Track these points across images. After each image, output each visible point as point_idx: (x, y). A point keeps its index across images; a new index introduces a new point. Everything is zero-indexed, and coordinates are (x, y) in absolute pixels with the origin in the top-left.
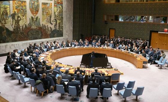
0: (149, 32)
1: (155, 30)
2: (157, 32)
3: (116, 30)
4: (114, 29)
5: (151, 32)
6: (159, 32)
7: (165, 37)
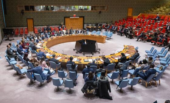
0: (63, 18)
1: (67, 16)
2: (69, 17)
3: (34, 19)
4: (32, 19)
5: (65, 18)
6: (71, 17)
7: (74, 21)
